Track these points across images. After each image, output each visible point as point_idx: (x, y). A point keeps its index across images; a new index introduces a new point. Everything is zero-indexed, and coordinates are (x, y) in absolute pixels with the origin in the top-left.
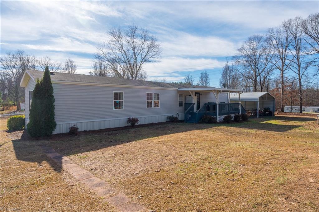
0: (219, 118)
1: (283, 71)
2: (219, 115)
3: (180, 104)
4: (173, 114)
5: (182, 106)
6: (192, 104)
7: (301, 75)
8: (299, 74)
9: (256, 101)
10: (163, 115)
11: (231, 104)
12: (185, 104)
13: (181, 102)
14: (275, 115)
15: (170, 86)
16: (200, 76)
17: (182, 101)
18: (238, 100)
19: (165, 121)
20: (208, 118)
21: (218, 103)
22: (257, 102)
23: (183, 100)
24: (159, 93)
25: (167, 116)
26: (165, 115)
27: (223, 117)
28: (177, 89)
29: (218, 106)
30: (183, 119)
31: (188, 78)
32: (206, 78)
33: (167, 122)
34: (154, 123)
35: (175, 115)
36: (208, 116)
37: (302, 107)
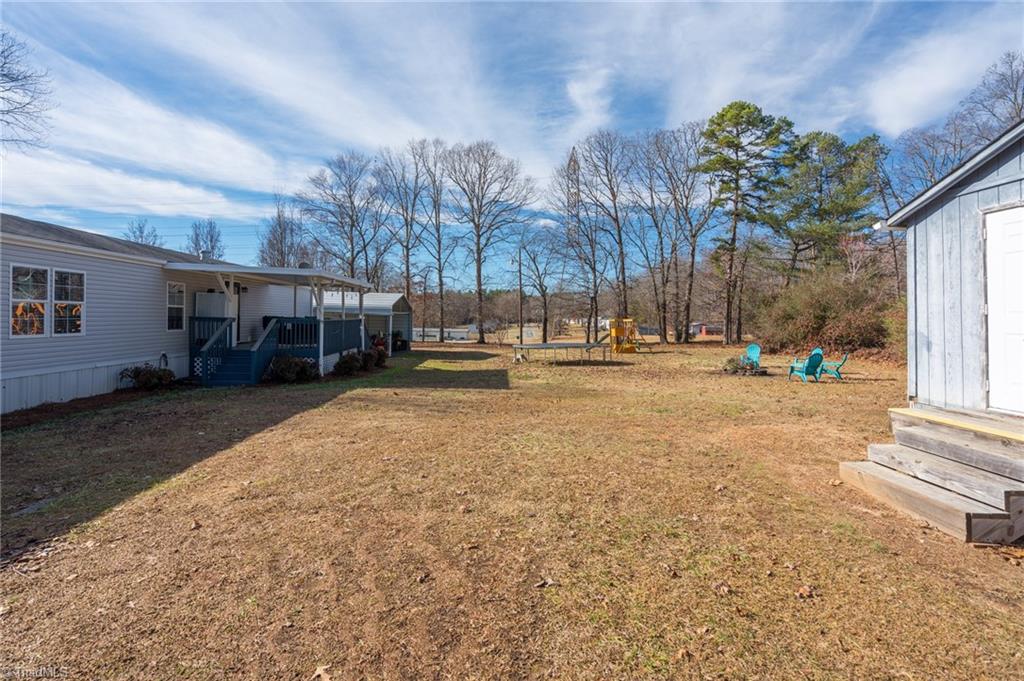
0: (326, 362)
1: (408, 250)
2: (324, 355)
3: (174, 321)
4: (147, 359)
5: (181, 328)
6: (223, 320)
7: (442, 261)
8: (439, 260)
9: (386, 314)
10: (99, 365)
11: (347, 322)
12: (192, 319)
13: (175, 314)
14: (412, 349)
15: (127, 249)
16: (191, 232)
17: (181, 309)
18: (358, 312)
19: (110, 390)
20: (296, 364)
21: (322, 319)
22: (388, 316)
23: (184, 306)
24: (85, 273)
25: (119, 370)
26: (110, 363)
27: (335, 358)
28: (165, 262)
29: (322, 326)
30: (185, 373)
31: (141, 232)
32: (211, 241)
33: (117, 392)
34: (53, 404)
35: (155, 362)
36: (297, 360)
37: (445, 330)
